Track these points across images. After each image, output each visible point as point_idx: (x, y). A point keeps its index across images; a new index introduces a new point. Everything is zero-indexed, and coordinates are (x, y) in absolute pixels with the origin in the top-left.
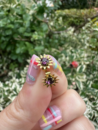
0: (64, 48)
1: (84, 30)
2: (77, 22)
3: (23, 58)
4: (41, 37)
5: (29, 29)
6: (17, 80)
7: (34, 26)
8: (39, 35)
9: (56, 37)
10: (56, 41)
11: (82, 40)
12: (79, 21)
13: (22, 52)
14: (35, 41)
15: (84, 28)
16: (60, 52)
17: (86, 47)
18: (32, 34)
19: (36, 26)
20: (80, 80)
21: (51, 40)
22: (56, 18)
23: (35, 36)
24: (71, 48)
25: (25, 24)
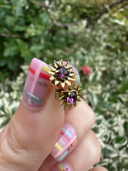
0: (72, 50)
1: (100, 25)
2: (91, 14)
3: (16, 64)
4: (39, 32)
5: (22, 21)
6: (7, 95)
7: (29, 16)
8: (36, 29)
9: (62, 34)
10: (63, 40)
11: (97, 39)
12: (93, 13)
13: (12, 54)
14: (30, 37)
15: (99, 21)
16: (67, 54)
17: (102, 48)
18: (27, 28)
19: (33, 17)
20: (94, 92)
21: (55, 38)
22: (62, 6)
23: (31, 31)
24: (82, 49)
25: (15, 11)
